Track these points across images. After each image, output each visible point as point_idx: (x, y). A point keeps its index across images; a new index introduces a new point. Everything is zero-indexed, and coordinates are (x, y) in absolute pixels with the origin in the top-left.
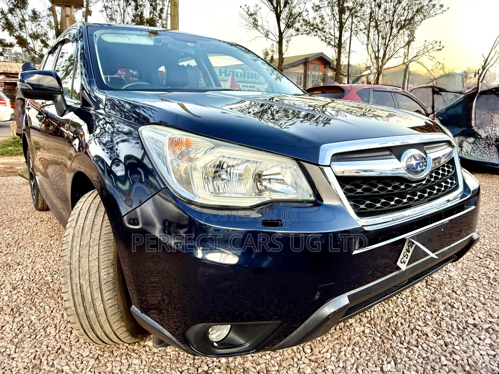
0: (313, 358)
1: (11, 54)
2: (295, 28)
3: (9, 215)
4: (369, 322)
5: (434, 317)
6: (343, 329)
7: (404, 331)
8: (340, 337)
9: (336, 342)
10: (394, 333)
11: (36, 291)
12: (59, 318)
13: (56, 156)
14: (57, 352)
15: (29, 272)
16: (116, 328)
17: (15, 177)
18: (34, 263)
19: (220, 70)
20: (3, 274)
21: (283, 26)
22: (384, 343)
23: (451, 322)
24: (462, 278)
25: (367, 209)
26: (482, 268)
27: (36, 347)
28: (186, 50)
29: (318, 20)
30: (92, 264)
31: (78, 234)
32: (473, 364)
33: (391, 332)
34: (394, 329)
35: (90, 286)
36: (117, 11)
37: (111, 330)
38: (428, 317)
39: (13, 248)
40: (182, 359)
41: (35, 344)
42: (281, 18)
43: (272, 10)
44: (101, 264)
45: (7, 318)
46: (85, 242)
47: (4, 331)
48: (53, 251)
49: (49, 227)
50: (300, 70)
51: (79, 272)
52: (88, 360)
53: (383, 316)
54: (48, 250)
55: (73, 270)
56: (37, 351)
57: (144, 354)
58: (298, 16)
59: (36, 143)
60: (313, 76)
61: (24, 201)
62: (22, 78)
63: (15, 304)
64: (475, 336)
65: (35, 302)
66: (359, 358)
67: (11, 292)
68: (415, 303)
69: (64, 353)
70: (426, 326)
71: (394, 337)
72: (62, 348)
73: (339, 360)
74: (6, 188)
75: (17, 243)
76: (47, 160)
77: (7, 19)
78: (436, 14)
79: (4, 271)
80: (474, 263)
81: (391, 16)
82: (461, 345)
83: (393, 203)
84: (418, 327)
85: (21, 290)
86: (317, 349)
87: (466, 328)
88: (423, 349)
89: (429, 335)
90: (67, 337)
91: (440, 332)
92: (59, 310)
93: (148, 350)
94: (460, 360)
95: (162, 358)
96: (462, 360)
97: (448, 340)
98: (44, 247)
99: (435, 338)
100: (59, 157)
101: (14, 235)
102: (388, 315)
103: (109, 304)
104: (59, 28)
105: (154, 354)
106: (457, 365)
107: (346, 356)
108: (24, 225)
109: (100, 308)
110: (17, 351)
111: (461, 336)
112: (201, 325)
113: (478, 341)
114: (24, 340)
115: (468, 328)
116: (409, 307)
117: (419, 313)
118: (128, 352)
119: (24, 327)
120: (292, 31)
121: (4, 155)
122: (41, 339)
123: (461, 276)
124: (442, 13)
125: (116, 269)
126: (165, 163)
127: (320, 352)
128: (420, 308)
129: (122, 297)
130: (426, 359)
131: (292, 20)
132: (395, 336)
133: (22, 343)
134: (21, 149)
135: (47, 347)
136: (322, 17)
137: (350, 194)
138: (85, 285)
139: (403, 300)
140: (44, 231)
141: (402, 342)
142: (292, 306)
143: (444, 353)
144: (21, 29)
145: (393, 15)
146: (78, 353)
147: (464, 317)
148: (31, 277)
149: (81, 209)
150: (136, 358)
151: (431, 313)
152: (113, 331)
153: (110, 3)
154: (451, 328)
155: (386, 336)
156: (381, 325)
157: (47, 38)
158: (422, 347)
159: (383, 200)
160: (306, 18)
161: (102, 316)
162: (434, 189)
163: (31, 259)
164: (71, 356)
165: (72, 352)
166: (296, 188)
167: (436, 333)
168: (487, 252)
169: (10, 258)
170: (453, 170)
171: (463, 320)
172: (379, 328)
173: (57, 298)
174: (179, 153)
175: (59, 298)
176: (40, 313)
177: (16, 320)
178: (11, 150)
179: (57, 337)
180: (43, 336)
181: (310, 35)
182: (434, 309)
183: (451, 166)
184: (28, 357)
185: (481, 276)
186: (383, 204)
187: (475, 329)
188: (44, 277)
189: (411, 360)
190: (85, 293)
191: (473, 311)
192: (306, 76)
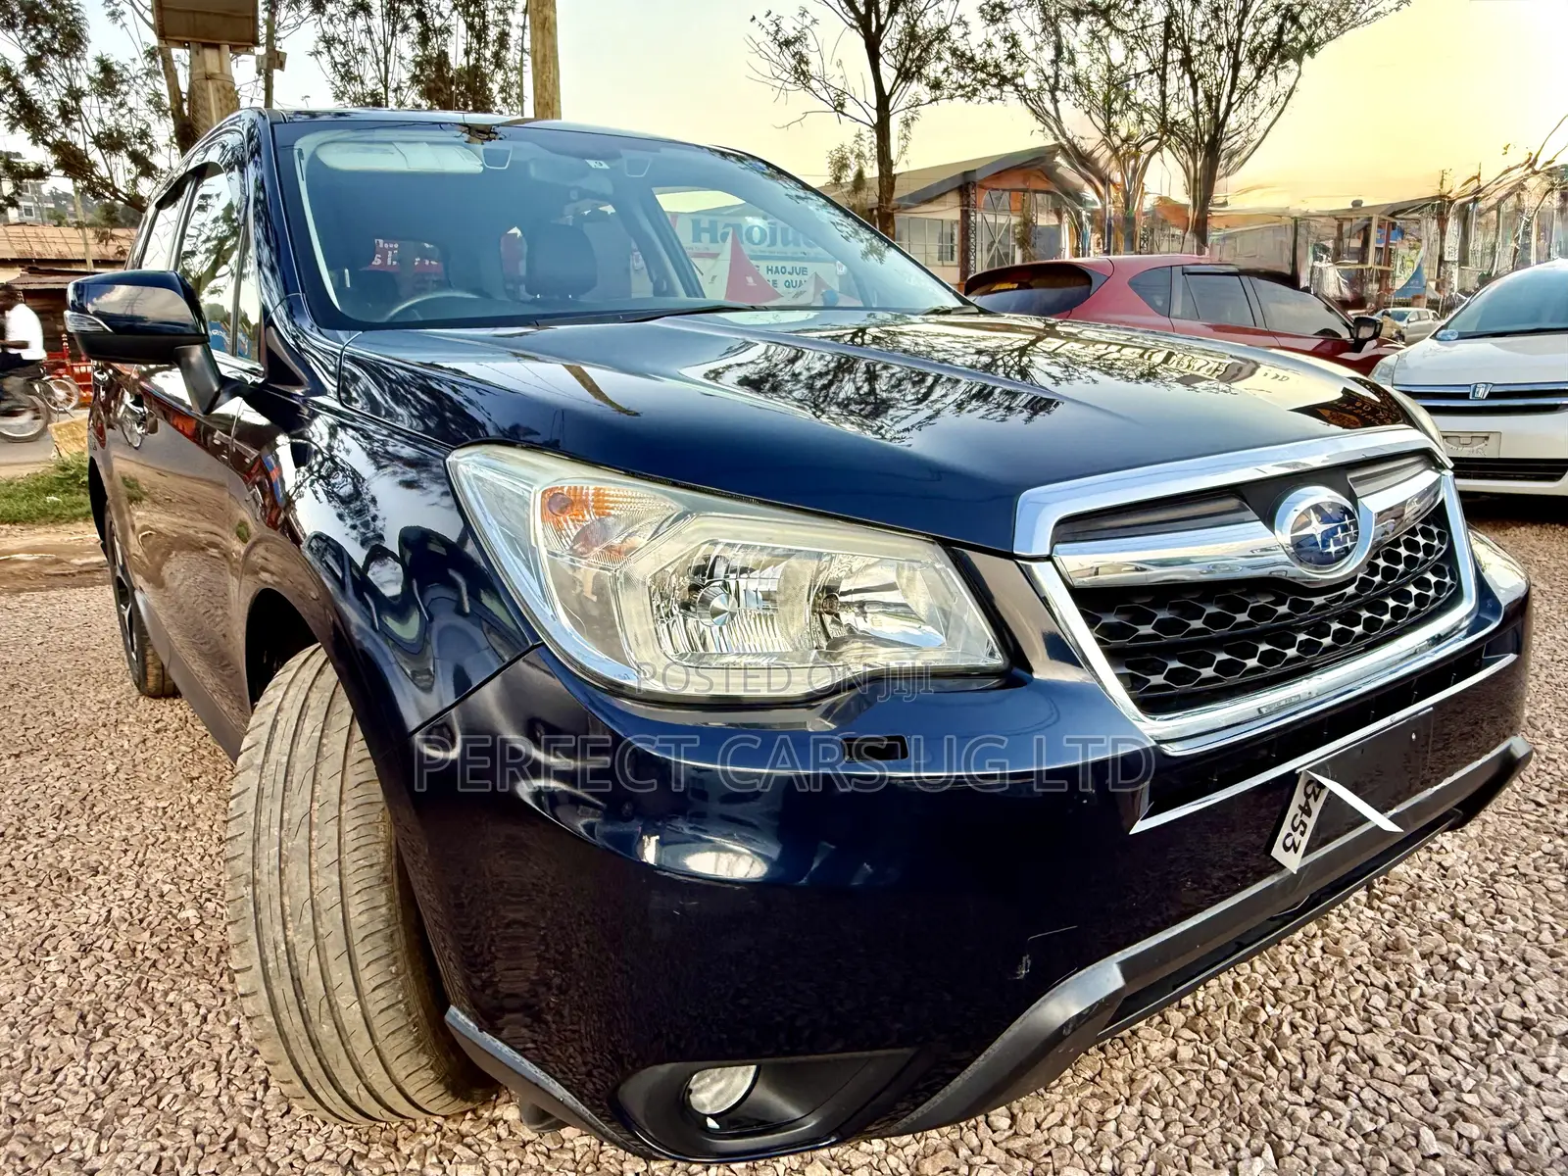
0: (1018, 1144)
1: (41, 199)
2: (927, 78)
3: (59, 713)
4: (1189, 1025)
5: (1394, 1003)
6: (1110, 1048)
7: (1302, 1050)
8: (1100, 1074)
9: (1088, 1092)
10: (1270, 1056)
11: (154, 955)
12: (226, 1039)
13: (190, 523)
14: (224, 1149)
15: (127, 894)
16: (404, 1074)
17: (72, 591)
18: (141, 865)
19: (696, 224)
20: (49, 904)
21: (888, 75)
22: (1239, 1090)
23: (1448, 1017)
24: (1482, 871)
25: (1172, 688)
26: (1546, 838)
27: (160, 1135)
28: (586, 184)
29: (1000, 51)
30: (320, 882)
31: (273, 786)
32: (1524, 1150)
33: (1260, 1053)
34: (1269, 1043)
35: (319, 949)
36: (363, 50)
37: (388, 1081)
38: (1378, 1001)
39: (75, 821)
40: (612, 1161)
41: (159, 1126)
42: (882, 50)
43: (851, 26)
44: (349, 881)
45: (68, 1044)
46: (295, 813)
47: (60, 1085)
48: (199, 824)
49: (183, 748)
50: (949, 212)
51: (282, 905)
52: (322, 1169)
53: (1232, 1004)
54: (184, 823)
55: (263, 901)
56: (163, 1149)
57: (494, 1148)
58: (937, 38)
59: (130, 483)
60: (992, 229)
61: (103, 669)
62: (79, 297)
63: (89, 998)
64: (1526, 1059)
65: (149, 990)
66: (1163, 1140)
67: (75, 961)
68: (1334, 959)
69: (247, 1152)
70: (1371, 1031)
71: (1272, 1071)
72: (240, 1134)
73: (1100, 1150)
74: (44, 627)
75: (88, 805)
76: (166, 536)
77: (21, 93)
78: (1376, 14)
79: (52, 896)
80: (1520, 821)
81: (1231, 29)
82: (1482, 1089)
83: (1252, 663)
84: (1345, 1036)
85: (107, 956)
86: (1031, 1116)
87: (1499, 1036)
88: (1365, 1107)
89: (1380, 1061)
90: (255, 1099)
91: (1415, 1050)
92: (227, 1014)
93: (504, 1134)
94: (1479, 1138)
95: (549, 1157)
96: (1489, 1139)
97: (1442, 1075)
98: (170, 813)
99: (1401, 1069)
100: (198, 525)
101: (75, 778)
102: (1249, 1000)
103: (378, 1000)
104: (186, 112)
105: (523, 1147)
106: (1471, 1156)
107: (1120, 1136)
108: (105, 744)
109: (351, 1015)
110: (104, 1148)
111: (1482, 1060)
112: (665, 1069)
113: (1538, 1076)
114: (121, 1112)
115: (1506, 1036)
116: (1315, 970)
117: (1349, 989)
118: (444, 1142)
119: (120, 1073)
120: (918, 89)
121: (33, 522)
122: (174, 1109)
123: (1478, 865)
124: (1397, 9)
125: (397, 893)
126: (532, 564)
127: (1038, 1126)
128: (1352, 973)
129: (417, 979)
130: (1375, 1137)
131: (918, 52)
132: (1273, 1064)
133: (116, 1124)
134: (85, 498)
135: (196, 1133)
136: (1012, 40)
137: (1115, 643)
138: (304, 947)
139: (1297, 947)
140: (168, 762)
141: (1296, 1084)
142: (948, 998)
143: (1429, 1118)
144: (68, 122)
145: (1240, 24)
146: (291, 1150)
147: (1491, 1000)
148: (135, 912)
149: (279, 710)
150: (469, 1162)
151: (1387, 988)
152: (394, 1081)
153: (341, 28)
154: (1449, 1034)
155: (1246, 1066)
156: (1230, 1031)
157: (150, 146)
158: (1360, 1099)
159: (1222, 656)
160: (961, 45)
161: (359, 1039)
162: (1384, 609)
163: (131, 855)
164: (268, 1160)
165: (272, 1147)
166: (946, 628)
167: (1402, 1053)
168: (1561, 785)
169: (67, 853)
170: (1442, 542)
171: (1487, 1008)
172: (1221, 1040)
173: (217, 977)
174: (575, 533)
175: (225, 977)
176: (169, 1026)
177: (96, 1050)
178: (55, 505)
179: (224, 1099)
180: (181, 1097)
181: (976, 99)
182: (1394, 977)
183: (1436, 531)
184: (139, 1167)
185: (1542, 862)
186: (1222, 667)
187: (1527, 1036)
188: (175, 912)
189: (1324, 1142)
190: (303, 969)
191: (1518, 978)
192: (966, 228)
